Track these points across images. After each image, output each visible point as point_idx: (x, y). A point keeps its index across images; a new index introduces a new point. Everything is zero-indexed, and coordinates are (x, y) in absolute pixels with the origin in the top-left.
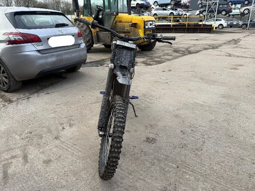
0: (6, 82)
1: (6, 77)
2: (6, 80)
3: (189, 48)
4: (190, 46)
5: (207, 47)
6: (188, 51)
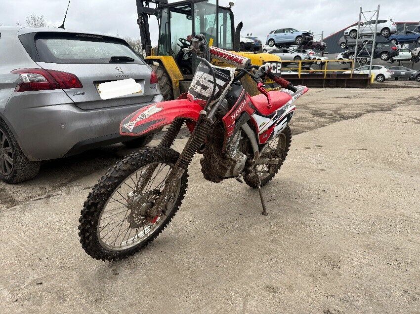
0: (9, 164)
1: (10, 155)
2: (11, 161)
3: (339, 109)
4: (339, 106)
5: (370, 108)
6: (339, 114)
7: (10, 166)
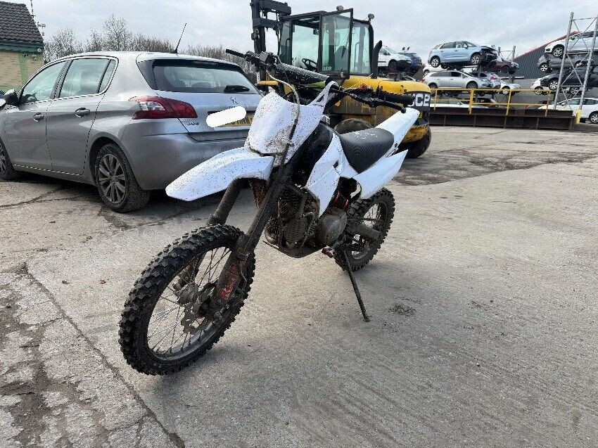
0: (119, 190)
1: (122, 182)
2: (122, 189)
3: (510, 157)
4: (510, 153)
6: (507, 163)
7: (121, 194)
